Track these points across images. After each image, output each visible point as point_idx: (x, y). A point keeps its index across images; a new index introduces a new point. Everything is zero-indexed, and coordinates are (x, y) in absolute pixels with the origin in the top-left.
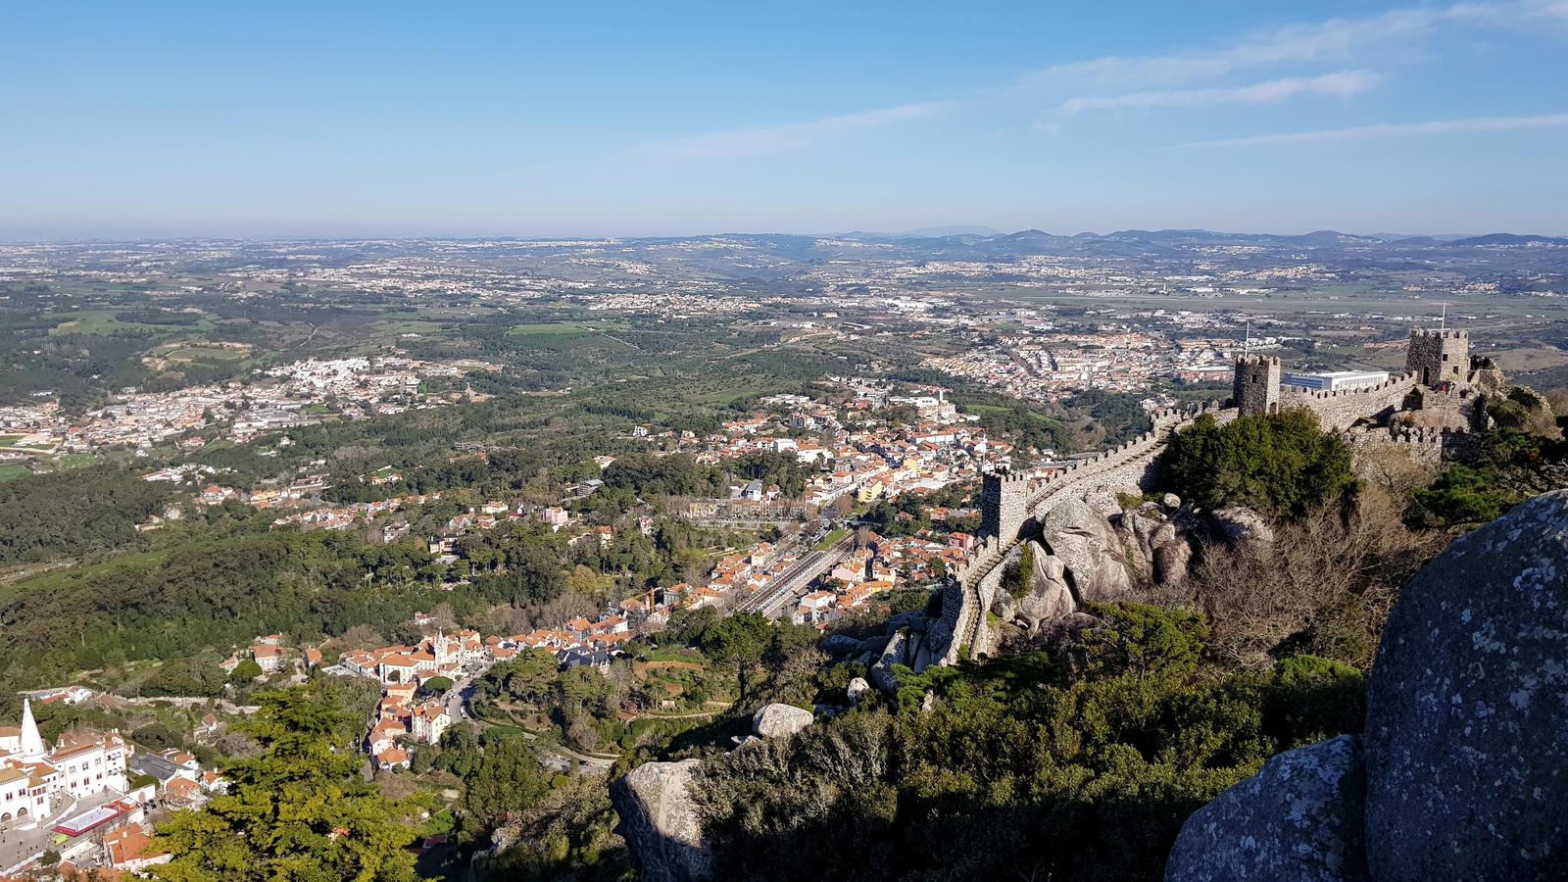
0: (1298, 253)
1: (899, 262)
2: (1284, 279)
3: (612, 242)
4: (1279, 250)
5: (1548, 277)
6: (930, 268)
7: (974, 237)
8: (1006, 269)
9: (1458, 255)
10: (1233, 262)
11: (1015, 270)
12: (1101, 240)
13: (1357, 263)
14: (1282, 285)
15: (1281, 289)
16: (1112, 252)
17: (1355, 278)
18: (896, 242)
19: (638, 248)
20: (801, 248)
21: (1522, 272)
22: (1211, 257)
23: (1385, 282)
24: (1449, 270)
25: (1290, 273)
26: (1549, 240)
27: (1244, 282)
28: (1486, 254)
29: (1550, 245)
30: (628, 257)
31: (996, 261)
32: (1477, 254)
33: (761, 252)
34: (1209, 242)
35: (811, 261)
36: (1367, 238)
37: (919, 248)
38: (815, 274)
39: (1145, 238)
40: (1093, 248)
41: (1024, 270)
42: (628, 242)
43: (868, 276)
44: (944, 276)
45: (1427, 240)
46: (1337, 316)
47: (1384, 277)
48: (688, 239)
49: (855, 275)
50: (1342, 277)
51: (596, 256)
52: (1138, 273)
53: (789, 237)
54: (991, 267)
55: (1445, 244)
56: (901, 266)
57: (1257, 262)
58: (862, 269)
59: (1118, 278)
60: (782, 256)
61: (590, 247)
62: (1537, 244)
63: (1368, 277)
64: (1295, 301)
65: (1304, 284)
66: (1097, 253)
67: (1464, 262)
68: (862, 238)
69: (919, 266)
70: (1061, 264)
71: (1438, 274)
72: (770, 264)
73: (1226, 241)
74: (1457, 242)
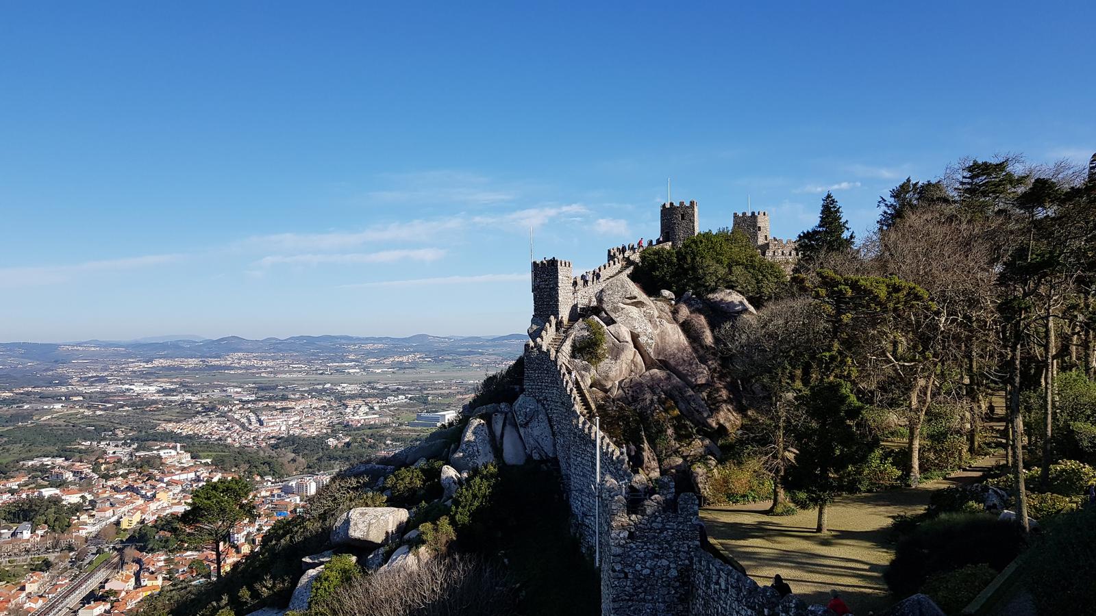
0: (407, 347)
1: (130, 360)
2: (401, 363)
4: (395, 346)
6: (156, 363)
7: (188, 342)
8: (215, 362)
10: (369, 354)
11: (223, 363)
12: (282, 342)
13: (441, 352)
14: (401, 366)
15: (401, 369)
16: (290, 350)
17: (442, 361)
18: (127, 346)
20: (49, 354)
22: (354, 351)
23: (460, 364)
24: (492, 354)
25: (405, 359)
27: (378, 365)
28: (510, 346)
31: (207, 357)
32: (504, 345)
33: (10, 356)
34: (353, 342)
35: (56, 362)
36: (445, 338)
37: (146, 350)
38: (60, 371)
39: (311, 341)
40: (274, 347)
41: (228, 362)
43: (106, 370)
44: (169, 368)
46: (436, 382)
47: (458, 359)
49: (95, 370)
50: (435, 360)
52: (309, 362)
53: (36, 345)
54: (204, 361)
56: (133, 362)
57: (383, 354)
58: (100, 366)
59: (296, 366)
60: (28, 358)
63: (449, 360)
64: (410, 375)
65: (414, 366)
66: (280, 350)
67: (499, 350)
68: (98, 344)
69: (147, 362)
70: (256, 358)
71: (487, 356)
72: (19, 364)
73: (363, 342)
74: (494, 340)
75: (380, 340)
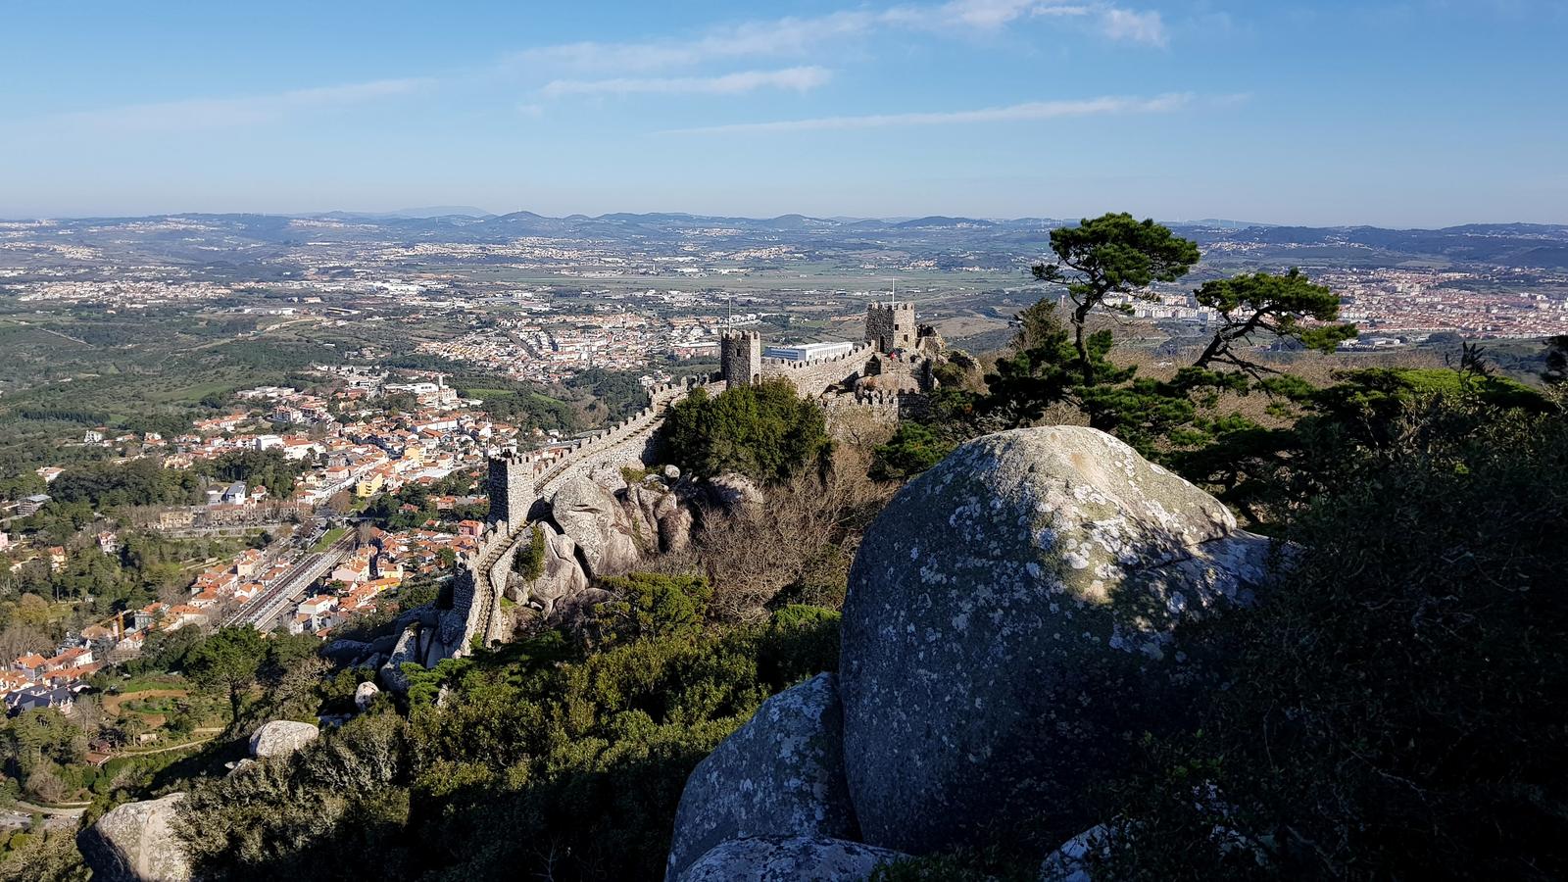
0: (770, 235)
1: (384, 244)
2: (760, 259)
3: (44, 224)
4: (753, 232)
5: (975, 254)
6: (420, 249)
7: (463, 217)
8: (499, 250)
9: (903, 235)
10: (715, 244)
11: (509, 252)
12: (592, 222)
13: (821, 243)
14: (758, 265)
15: (757, 269)
16: (603, 234)
17: (820, 258)
18: (381, 222)
19: (79, 230)
20: (275, 229)
21: (955, 250)
22: (695, 238)
23: (845, 261)
24: (896, 249)
25: (764, 253)
26: (974, 222)
27: (725, 261)
28: (926, 235)
29: (975, 226)
30: (65, 240)
31: (489, 243)
32: (917, 235)
33: (228, 233)
34: (692, 224)
35: (287, 243)
36: (830, 221)
37: (407, 228)
38: (291, 257)
39: (633, 221)
40: (582, 229)
41: (517, 251)
42: (65, 224)
43: (352, 258)
44: (436, 258)
45: (877, 223)
46: (807, 293)
47: (844, 256)
48: (138, 219)
49: (338, 258)
50: (809, 257)
51: (24, 239)
52: (629, 254)
53: (259, 217)
54: (484, 249)
55: (892, 226)
56: (388, 247)
57: (735, 243)
58: (344, 252)
59: (610, 260)
60: (253, 237)
61: (16, 230)
62: (965, 225)
63: (831, 257)
64: (771, 280)
65: (777, 264)
66: (589, 235)
67: (907, 242)
68: (343, 218)
69: (406, 247)
70: (554, 245)
71: (889, 253)
72: (239, 245)
73: (707, 224)
74: (901, 225)
75: (731, 221)
